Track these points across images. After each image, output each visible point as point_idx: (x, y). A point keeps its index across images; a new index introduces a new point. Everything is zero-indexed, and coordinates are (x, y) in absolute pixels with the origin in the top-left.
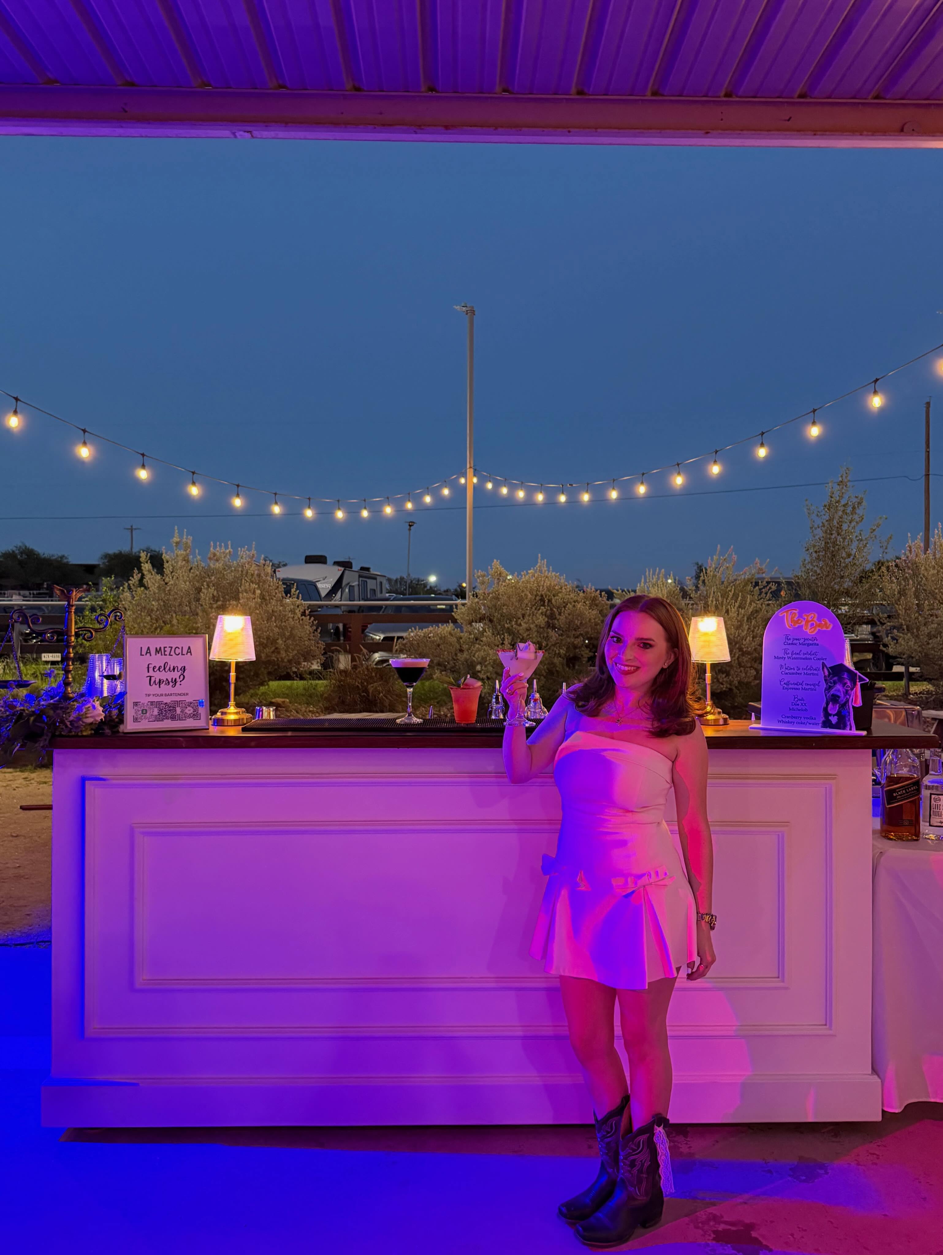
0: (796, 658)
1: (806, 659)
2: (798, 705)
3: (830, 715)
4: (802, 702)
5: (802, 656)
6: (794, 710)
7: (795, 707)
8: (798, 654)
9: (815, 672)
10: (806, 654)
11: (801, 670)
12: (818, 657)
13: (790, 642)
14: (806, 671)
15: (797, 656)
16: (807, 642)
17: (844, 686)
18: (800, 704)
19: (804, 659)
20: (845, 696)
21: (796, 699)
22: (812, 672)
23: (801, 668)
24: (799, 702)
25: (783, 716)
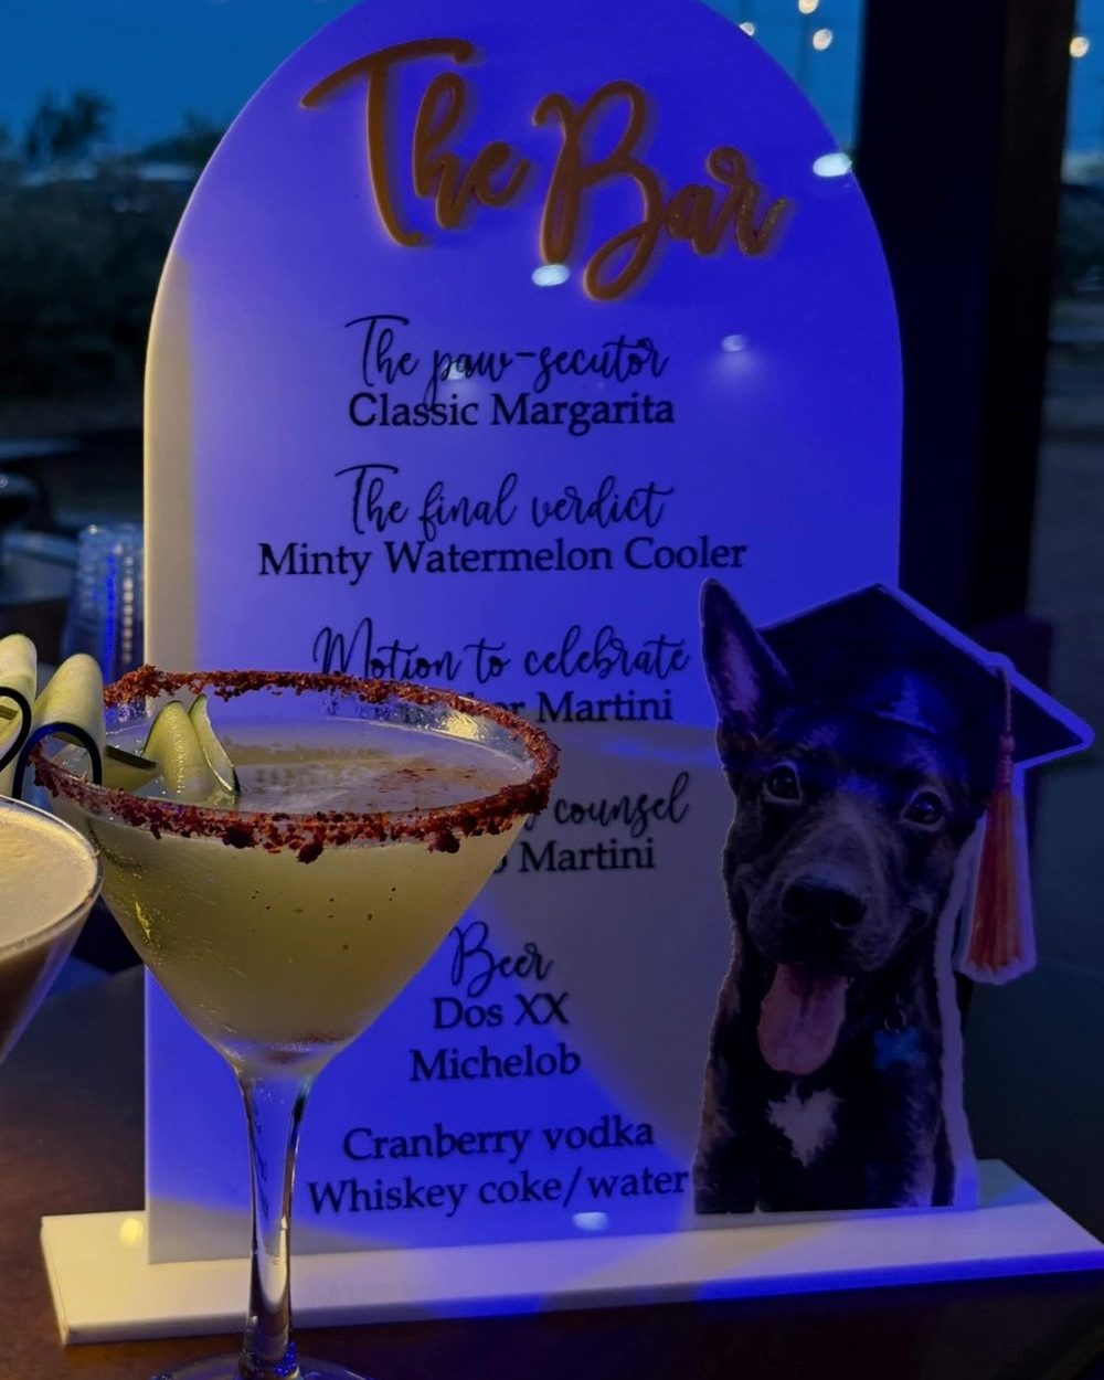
0: (462, 561)
1: (561, 558)
2: (493, 1016)
3: (781, 1085)
4: (530, 986)
5: (521, 534)
6: (461, 1071)
7: (465, 1042)
8: (482, 513)
9: (645, 686)
10: (555, 511)
11: (514, 670)
12: (662, 536)
13: (408, 391)
14: (555, 687)
15: (477, 537)
16: (563, 388)
17: (890, 809)
18: (512, 1011)
19: (536, 561)
20: (902, 895)
21: (476, 965)
22: (616, 684)
23: (514, 654)
24: (500, 993)
25: (361, 1145)
